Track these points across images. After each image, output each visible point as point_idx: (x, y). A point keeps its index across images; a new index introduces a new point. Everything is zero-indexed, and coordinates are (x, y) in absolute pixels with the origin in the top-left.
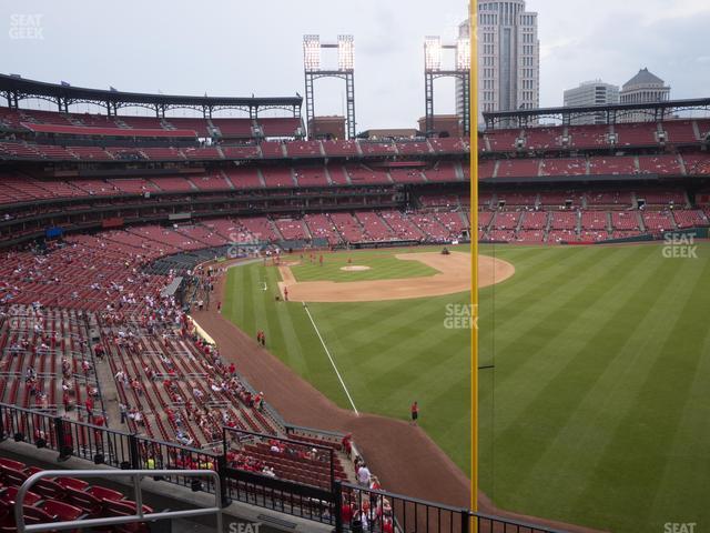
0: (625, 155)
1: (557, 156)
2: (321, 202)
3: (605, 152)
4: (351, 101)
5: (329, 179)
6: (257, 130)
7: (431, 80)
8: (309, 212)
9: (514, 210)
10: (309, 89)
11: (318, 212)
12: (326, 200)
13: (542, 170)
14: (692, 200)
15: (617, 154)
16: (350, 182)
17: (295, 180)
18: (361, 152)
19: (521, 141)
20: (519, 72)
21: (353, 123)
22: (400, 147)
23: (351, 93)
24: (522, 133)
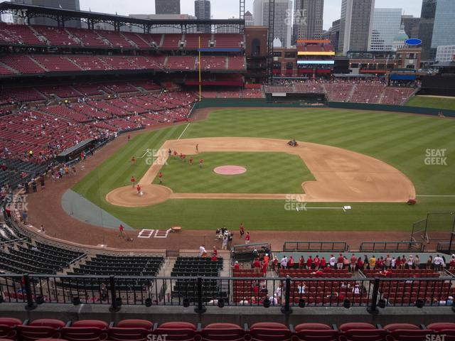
19: (43, 37)
24: (33, 30)
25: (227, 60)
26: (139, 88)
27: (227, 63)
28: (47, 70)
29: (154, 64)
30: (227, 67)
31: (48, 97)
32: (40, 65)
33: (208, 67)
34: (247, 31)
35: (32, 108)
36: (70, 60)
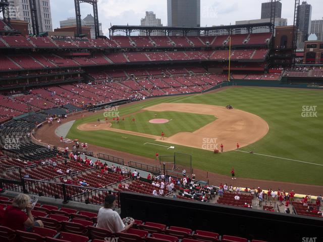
0: (178, 51)
2: (37, 80)
3: (170, 49)
4: (34, 10)
5: (41, 64)
7: (78, 4)
8: (31, 88)
9: (143, 79)
11: (36, 87)
14: (207, 70)
15: (175, 50)
16: (56, 65)
17: (18, 65)
18: (58, 46)
19: (133, 43)
20: (41, 8)
21: (36, 26)
22: (77, 43)
23: (33, 5)
24: (130, 39)
25: (254, 52)
26: (189, 72)
27: (253, 55)
28: (129, 61)
29: (203, 56)
30: (251, 58)
31: (129, 76)
32: (127, 58)
33: (238, 58)
34: (278, 30)
35: (116, 82)
36: (146, 55)
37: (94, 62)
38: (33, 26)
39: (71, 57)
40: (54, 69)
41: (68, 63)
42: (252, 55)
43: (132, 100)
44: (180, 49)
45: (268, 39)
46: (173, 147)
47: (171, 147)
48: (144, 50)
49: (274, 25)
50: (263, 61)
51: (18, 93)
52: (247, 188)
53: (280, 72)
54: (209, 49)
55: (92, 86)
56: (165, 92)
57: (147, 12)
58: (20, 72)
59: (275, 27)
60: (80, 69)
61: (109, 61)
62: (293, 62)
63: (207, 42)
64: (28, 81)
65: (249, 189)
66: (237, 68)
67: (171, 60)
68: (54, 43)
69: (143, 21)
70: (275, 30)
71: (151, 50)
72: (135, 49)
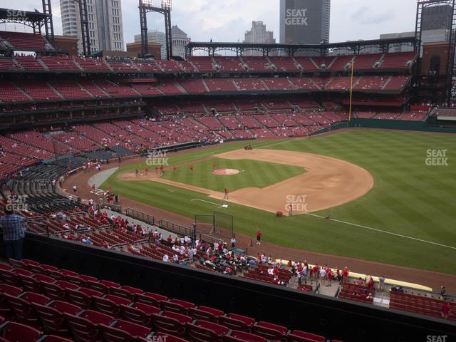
0: (280, 77)
1: (241, 77)
2: (83, 114)
4: (85, 23)
5: (88, 93)
6: (5, 42)
7: (145, 13)
8: (75, 124)
9: (227, 115)
10: (47, 8)
11: (82, 123)
12: (88, 112)
13: (238, 86)
15: (275, 76)
16: (108, 95)
17: (59, 94)
18: (112, 69)
19: (217, 66)
20: (110, 18)
21: (87, 43)
22: (139, 66)
23: (84, 17)
24: (213, 60)
25: (389, 80)
26: (292, 106)
28: (208, 90)
29: (315, 85)
30: (383, 88)
31: (208, 110)
32: (206, 87)
33: (363, 88)
34: (426, 48)
35: (189, 119)
36: (234, 83)
37: (160, 91)
38: (84, 44)
39: (130, 85)
40: (105, 100)
41: (124, 92)
42: (385, 85)
43: (203, 143)
44: (282, 75)
45: (410, 61)
46: (226, 206)
47: (224, 206)
48: (232, 75)
49: (420, 41)
50: (400, 93)
51: (58, 130)
52: (290, 261)
53: (426, 109)
54: (325, 75)
55: (156, 123)
56: (254, 134)
57: (254, 22)
58: (61, 103)
59: (422, 44)
60: (141, 100)
61: (182, 90)
62: (447, 95)
63: (323, 65)
64: (71, 115)
65: (293, 263)
66: (362, 102)
67: (268, 89)
68: (108, 65)
69: (248, 34)
70: (422, 48)
71: (242, 75)
72: (219, 74)
